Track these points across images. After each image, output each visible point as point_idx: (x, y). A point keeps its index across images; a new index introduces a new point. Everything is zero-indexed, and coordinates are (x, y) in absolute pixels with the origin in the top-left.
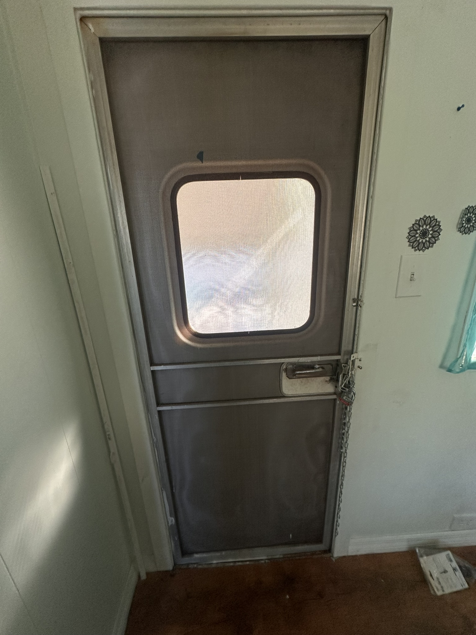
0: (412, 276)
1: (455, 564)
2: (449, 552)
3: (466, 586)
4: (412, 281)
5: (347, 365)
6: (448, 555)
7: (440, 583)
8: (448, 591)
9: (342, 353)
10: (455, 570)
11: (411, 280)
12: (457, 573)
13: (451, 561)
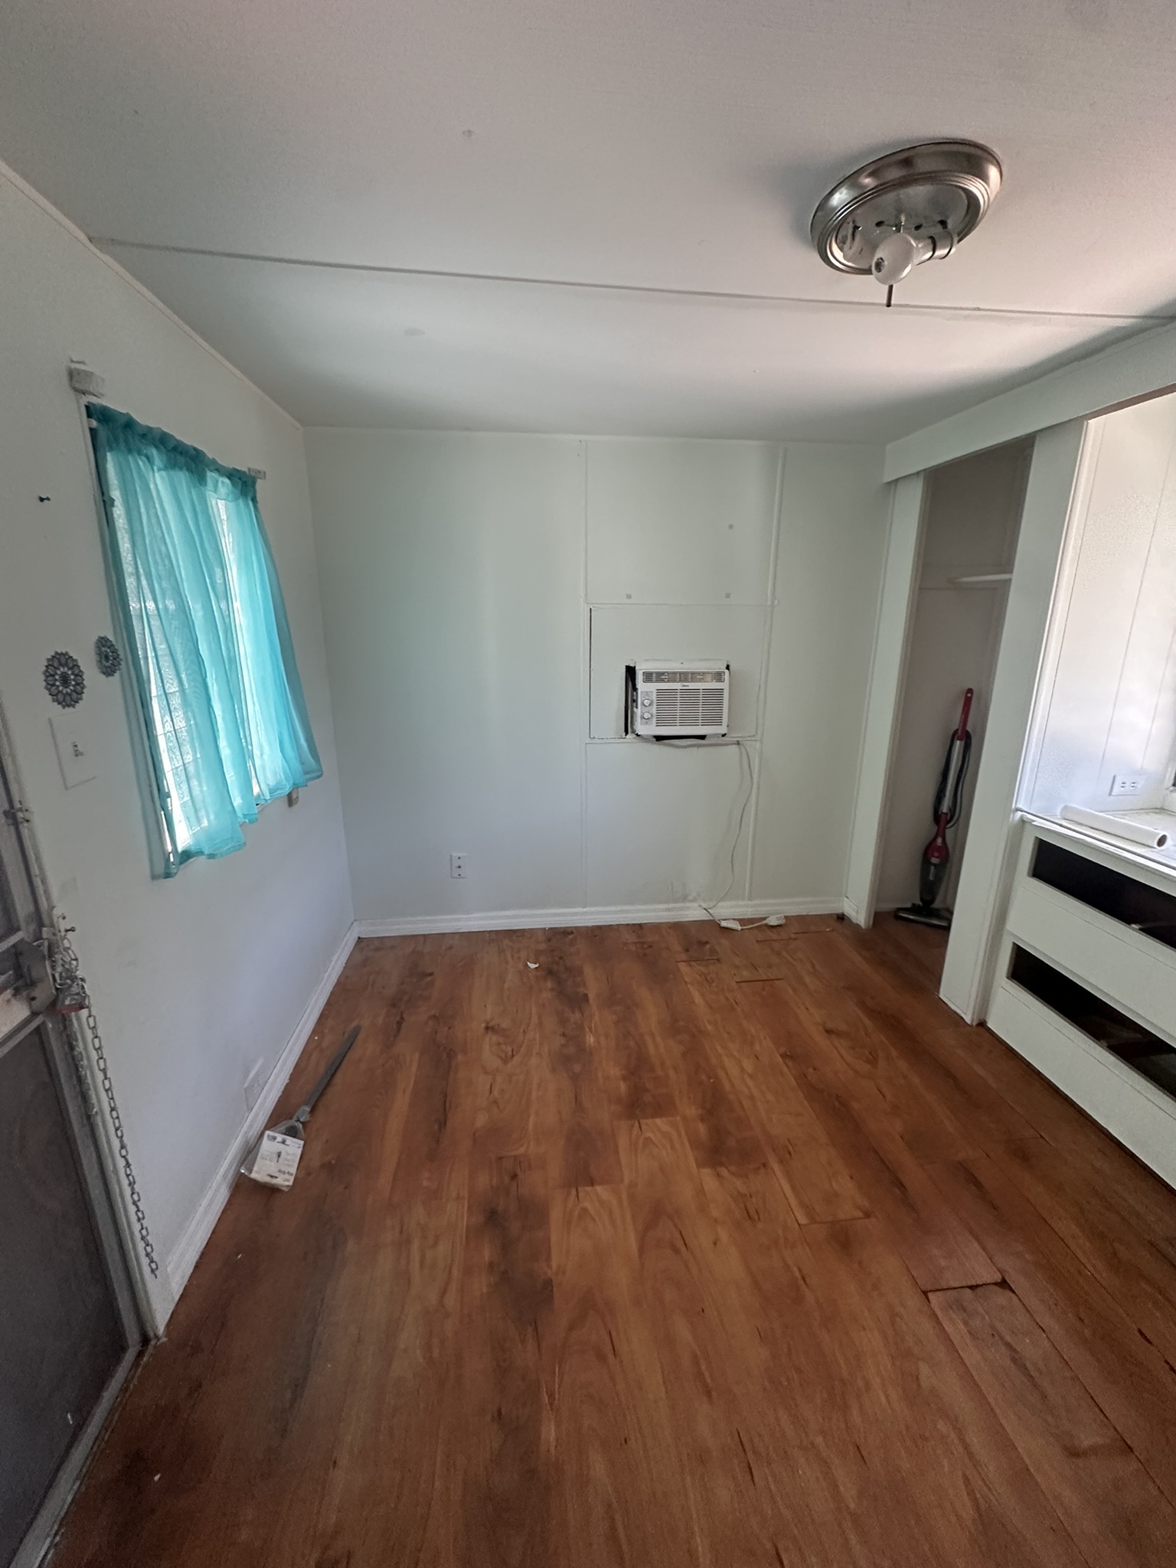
0: (76, 748)
1: (280, 1137)
2: (268, 1133)
3: (302, 1142)
4: (80, 757)
5: (41, 941)
6: (268, 1136)
7: (284, 1173)
8: (294, 1170)
9: (23, 925)
10: (284, 1142)
11: (77, 755)
12: (288, 1142)
13: (274, 1138)
